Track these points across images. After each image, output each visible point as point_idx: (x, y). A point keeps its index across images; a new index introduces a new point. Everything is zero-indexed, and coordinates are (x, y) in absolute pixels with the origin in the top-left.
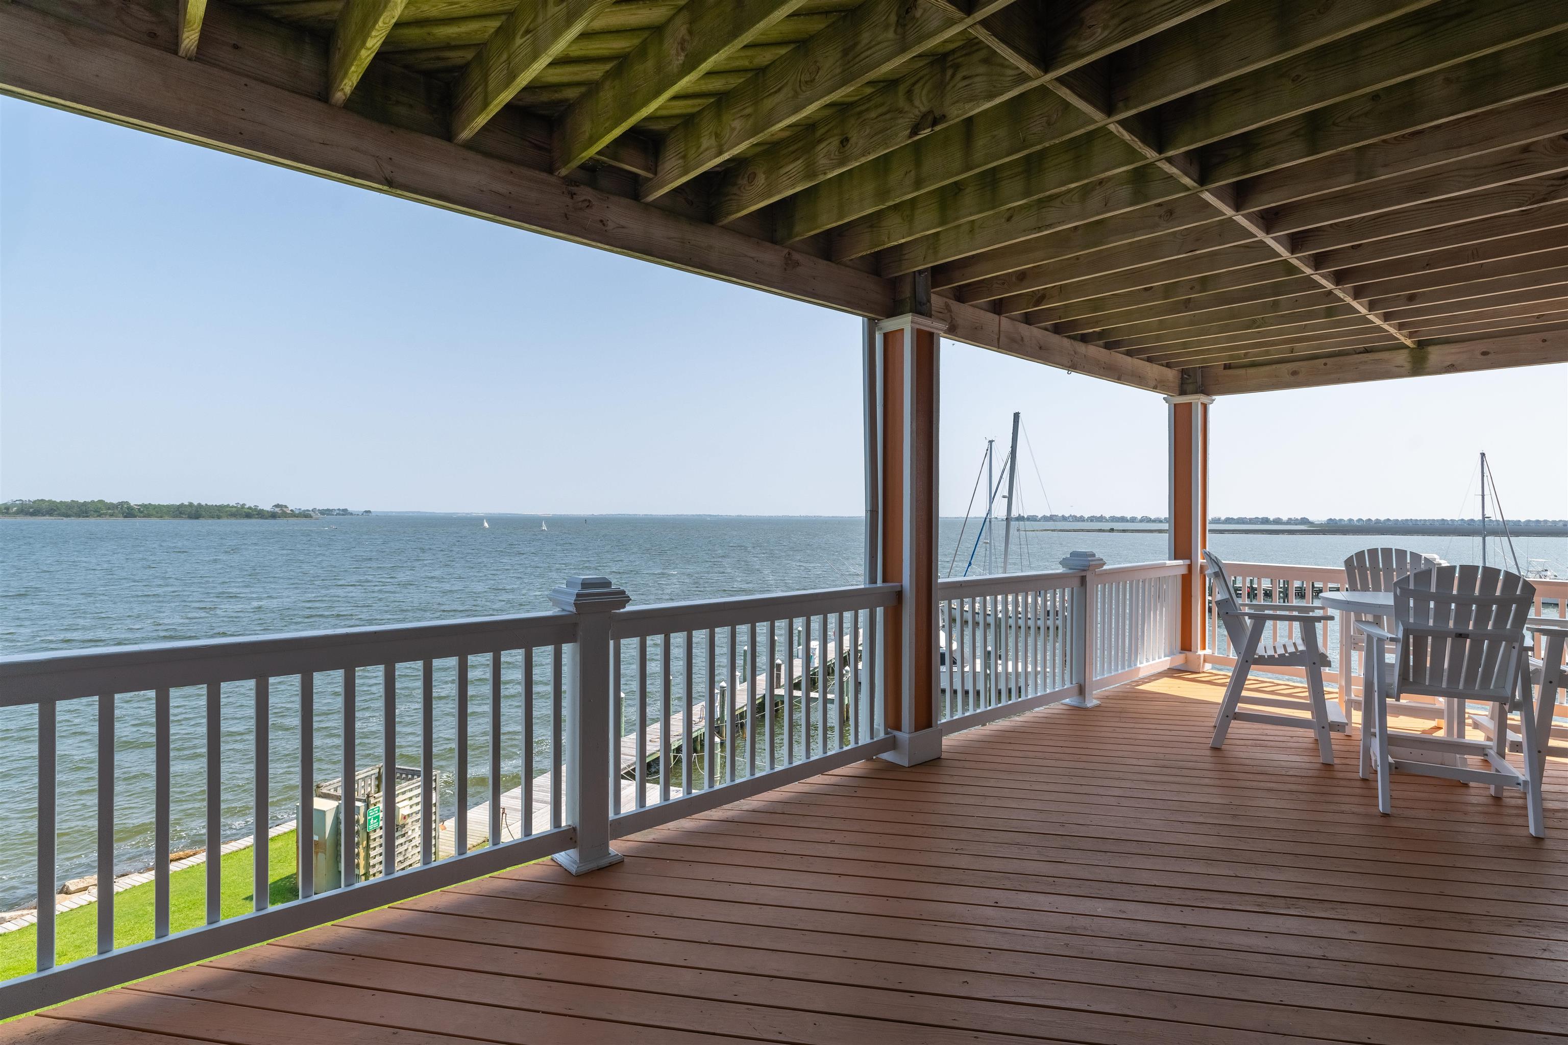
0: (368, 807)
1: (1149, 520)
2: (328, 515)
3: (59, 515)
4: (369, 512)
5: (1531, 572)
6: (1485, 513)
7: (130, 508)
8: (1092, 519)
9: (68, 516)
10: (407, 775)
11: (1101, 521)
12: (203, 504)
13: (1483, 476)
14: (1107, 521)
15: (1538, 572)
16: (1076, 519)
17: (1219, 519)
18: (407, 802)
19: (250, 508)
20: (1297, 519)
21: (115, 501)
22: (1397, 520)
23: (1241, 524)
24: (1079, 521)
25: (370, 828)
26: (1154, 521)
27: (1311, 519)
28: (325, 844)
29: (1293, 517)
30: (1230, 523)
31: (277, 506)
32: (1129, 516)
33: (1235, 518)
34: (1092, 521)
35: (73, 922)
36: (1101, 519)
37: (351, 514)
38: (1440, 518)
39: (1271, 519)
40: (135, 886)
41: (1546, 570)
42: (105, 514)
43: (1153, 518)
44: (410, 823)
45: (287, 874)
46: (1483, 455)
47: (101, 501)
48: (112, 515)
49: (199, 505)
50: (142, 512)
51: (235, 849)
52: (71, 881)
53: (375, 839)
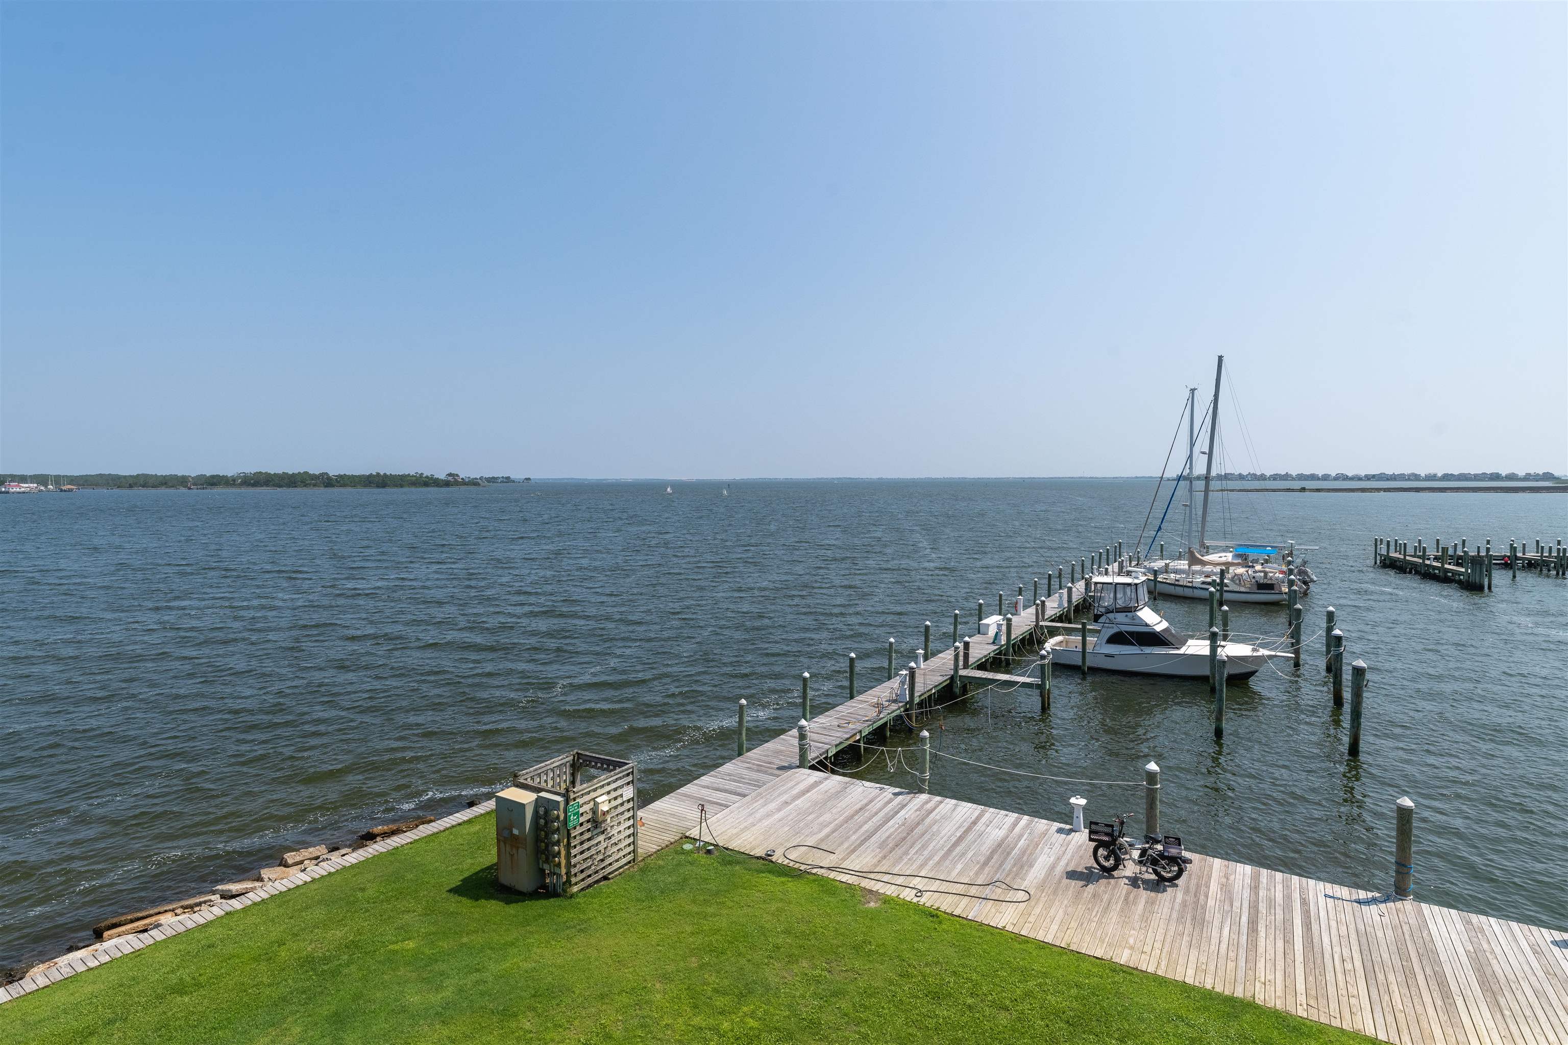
0: (567, 802)
1: (1346, 478)
3: (274, 485)
4: (528, 479)
7: (329, 478)
8: (1275, 477)
9: (280, 486)
10: (602, 764)
11: (1287, 480)
12: (388, 474)
14: (1293, 479)
16: (1255, 477)
17: (1435, 475)
18: (605, 797)
19: (427, 477)
20: (1538, 475)
21: (317, 473)
23: (1463, 480)
24: (1259, 480)
25: (571, 825)
26: (1352, 479)
28: (526, 840)
29: (1532, 472)
30: (1449, 480)
31: (450, 475)
32: (1320, 473)
33: (1456, 473)
34: (1275, 479)
35: (291, 903)
36: (1286, 477)
37: (514, 482)
39: (1504, 475)
40: (345, 867)
42: (310, 484)
43: (1350, 475)
44: (609, 820)
45: (488, 864)
47: (306, 473)
48: (315, 485)
49: (385, 474)
50: (338, 482)
51: (435, 830)
52: (288, 854)
53: (575, 837)
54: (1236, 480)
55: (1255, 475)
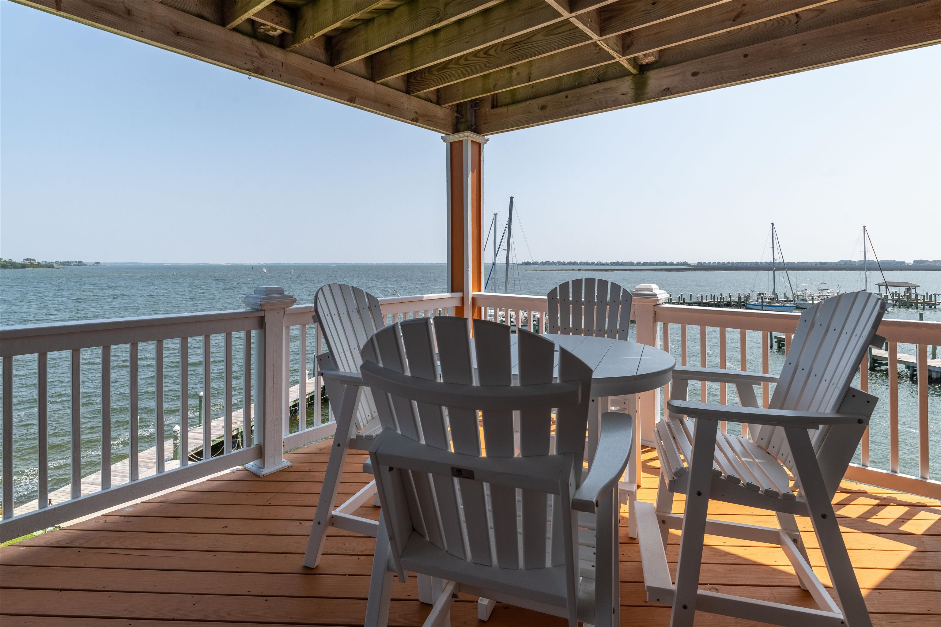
1: (602, 264)
2: (67, 265)
4: (99, 263)
5: (798, 291)
6: (775, 257)
8: (570, 263)
11: (575, 265)
13: (773, 236)
14: (578, 264)
15: (802, 291)
17: (640, 263)
19: (5, 261)
22: (734, 263)
24: (562, 265)
27: (689, 262)
29: (679, 261)
30: (646, 265)
31: (27, 259)
32: (591, 262)
33: (649, 262)
36: (574, 263)
37: (85, 265)
38: (755, 261)
39: (668, 263)
41: (806, 290)
43: (603, 263)
46: (773, 224)
54: (551, 265)
55: (560, 262)
